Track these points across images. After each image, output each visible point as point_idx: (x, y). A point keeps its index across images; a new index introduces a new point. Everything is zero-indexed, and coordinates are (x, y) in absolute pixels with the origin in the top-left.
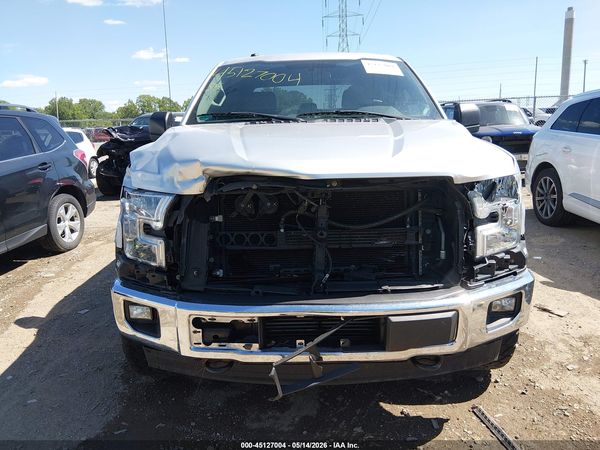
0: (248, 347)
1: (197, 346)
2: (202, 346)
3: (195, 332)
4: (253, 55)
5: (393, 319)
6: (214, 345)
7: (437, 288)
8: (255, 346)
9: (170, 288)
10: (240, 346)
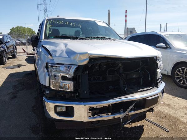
0: (108, 115)
1: (90, 117)
2: (92, 117)
3: (89, 113)
4: (58, 16)
5: (148, 99)
6: (96, 116)
7: (151, 89)
8: (110, 114)
9: (77, 98)
10: (105, 115)
